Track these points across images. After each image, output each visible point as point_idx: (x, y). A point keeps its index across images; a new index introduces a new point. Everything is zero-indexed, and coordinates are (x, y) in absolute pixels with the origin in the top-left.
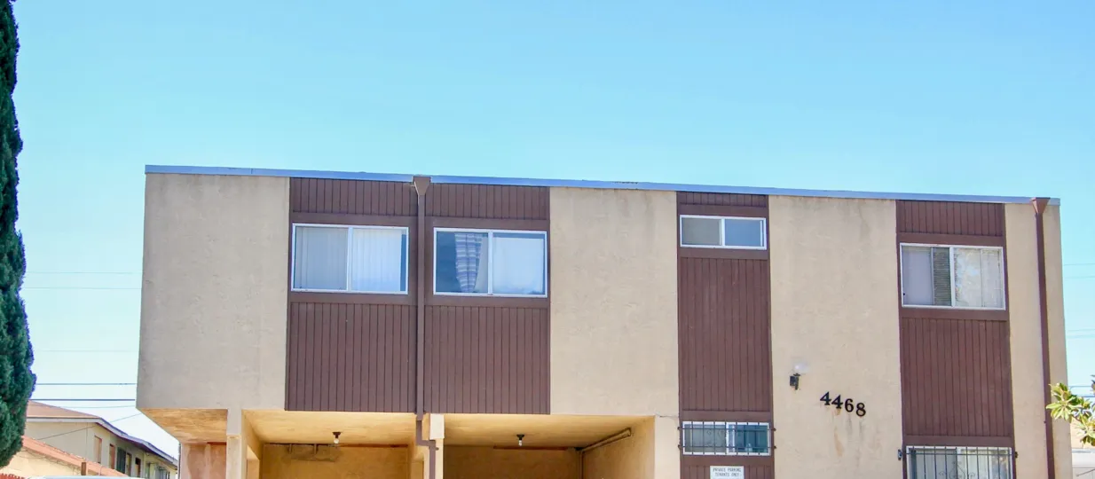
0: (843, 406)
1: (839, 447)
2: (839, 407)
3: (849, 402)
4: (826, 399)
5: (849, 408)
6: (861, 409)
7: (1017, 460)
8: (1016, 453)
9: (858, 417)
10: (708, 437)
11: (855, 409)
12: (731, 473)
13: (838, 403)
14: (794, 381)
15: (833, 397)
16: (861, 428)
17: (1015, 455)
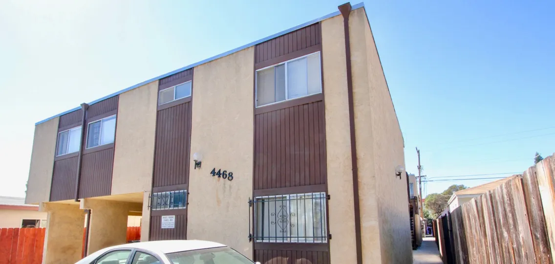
0: (221, 176)
1: (219, 202)
2: (219, 177)
3: (225, 173)
4: (213, 172)
5: (225, 176)
6: (231, 175)
7: (330, 201)
8: (329, 196)
9: (229, 181)
10: (159, 201)
11: (228, 176)
12: (169, 219)
13: (219, 174)
14: (198, 164)
15: (216, 171)
16: (230, 187)
17: (328, 197)
